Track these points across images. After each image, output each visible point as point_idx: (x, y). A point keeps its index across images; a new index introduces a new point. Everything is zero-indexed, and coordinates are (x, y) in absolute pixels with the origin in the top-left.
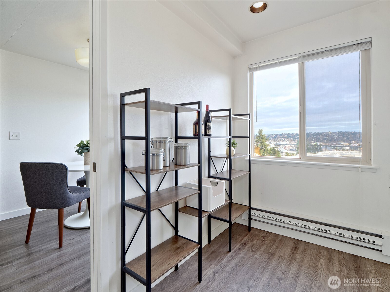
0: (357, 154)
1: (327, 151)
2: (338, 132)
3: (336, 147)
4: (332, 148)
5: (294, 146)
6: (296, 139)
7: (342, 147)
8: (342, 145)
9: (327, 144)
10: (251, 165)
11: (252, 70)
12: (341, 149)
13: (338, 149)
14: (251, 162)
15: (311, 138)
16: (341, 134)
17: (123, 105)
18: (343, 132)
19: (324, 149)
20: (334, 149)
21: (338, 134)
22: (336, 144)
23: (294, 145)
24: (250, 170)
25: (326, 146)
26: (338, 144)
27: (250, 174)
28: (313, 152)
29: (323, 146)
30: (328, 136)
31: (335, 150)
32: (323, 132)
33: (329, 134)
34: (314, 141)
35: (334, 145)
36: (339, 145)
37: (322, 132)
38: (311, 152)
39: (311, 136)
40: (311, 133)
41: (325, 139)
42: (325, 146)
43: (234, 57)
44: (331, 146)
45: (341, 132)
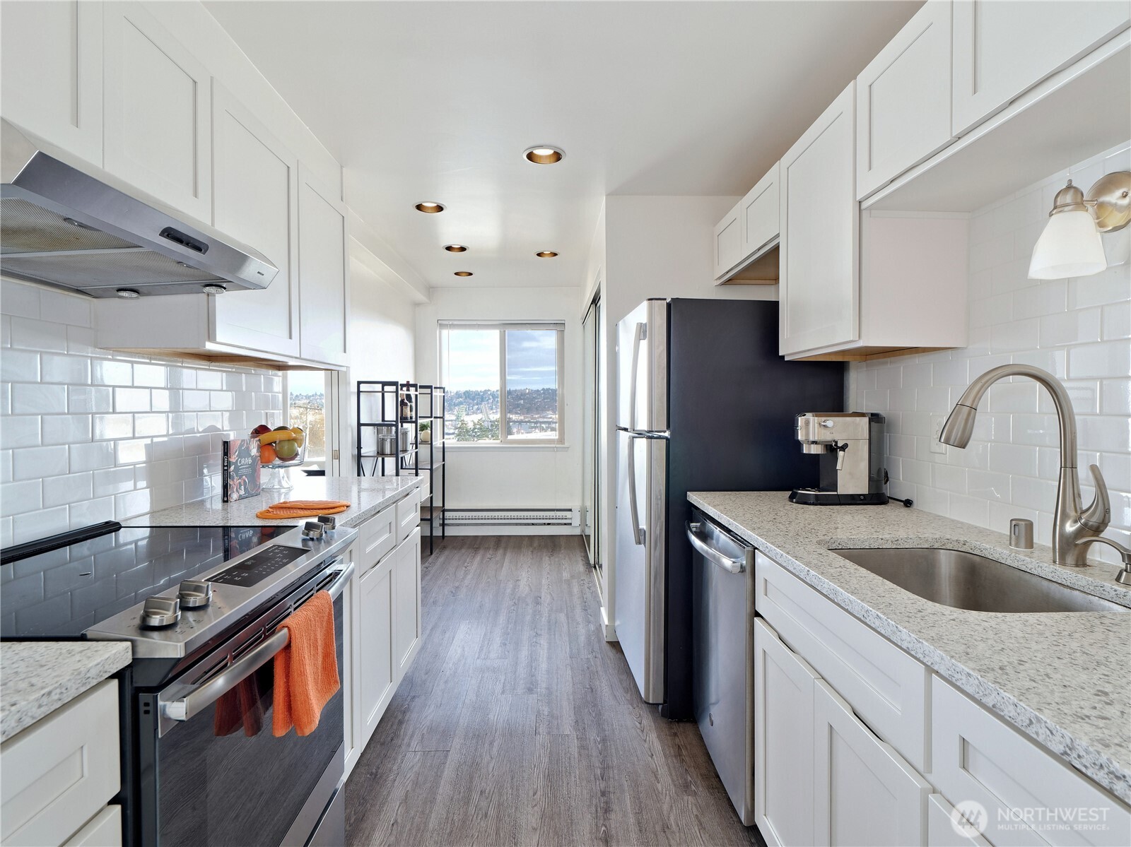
0: (553, 435)
1: (522, 433)
2: (543, 389)
3: (538, 425)
4: (532, 428)
5: (450, 422)
6: (455, 405)
7: (549, 423)
8: (550, 418)
9: (522, 418)
10: (446, 453)
11: (442, 326)
12: (548, 428)
13: (543, 429)
14: (446, 450)
15: (488, 404)
16: (549, 393)
17: (359, 392)
18: (551, 390)
19: (515, 430)
20: (535, 428)
21: (544, 393)
22: (538, 418)
23: (452, 421)
24: (444, 460)
25: (520, 422)
26: (544, 417)
27: (444, 465)
28: (493, 436)
29: (514, 422)
30: (524, 399)
31: (537, 431)
32: (514, 389)
33: (525, 394)
34: (495, 411)
35: (535, 418)
36: (545, 420)
37: (511, 389)
38: (490, 436)
39: (489, 399)
40: (489, 390)
41: (518, 406)
42: (517, 422)
43: (417, 305)
44: (529, 422)
45: (548, 389)
